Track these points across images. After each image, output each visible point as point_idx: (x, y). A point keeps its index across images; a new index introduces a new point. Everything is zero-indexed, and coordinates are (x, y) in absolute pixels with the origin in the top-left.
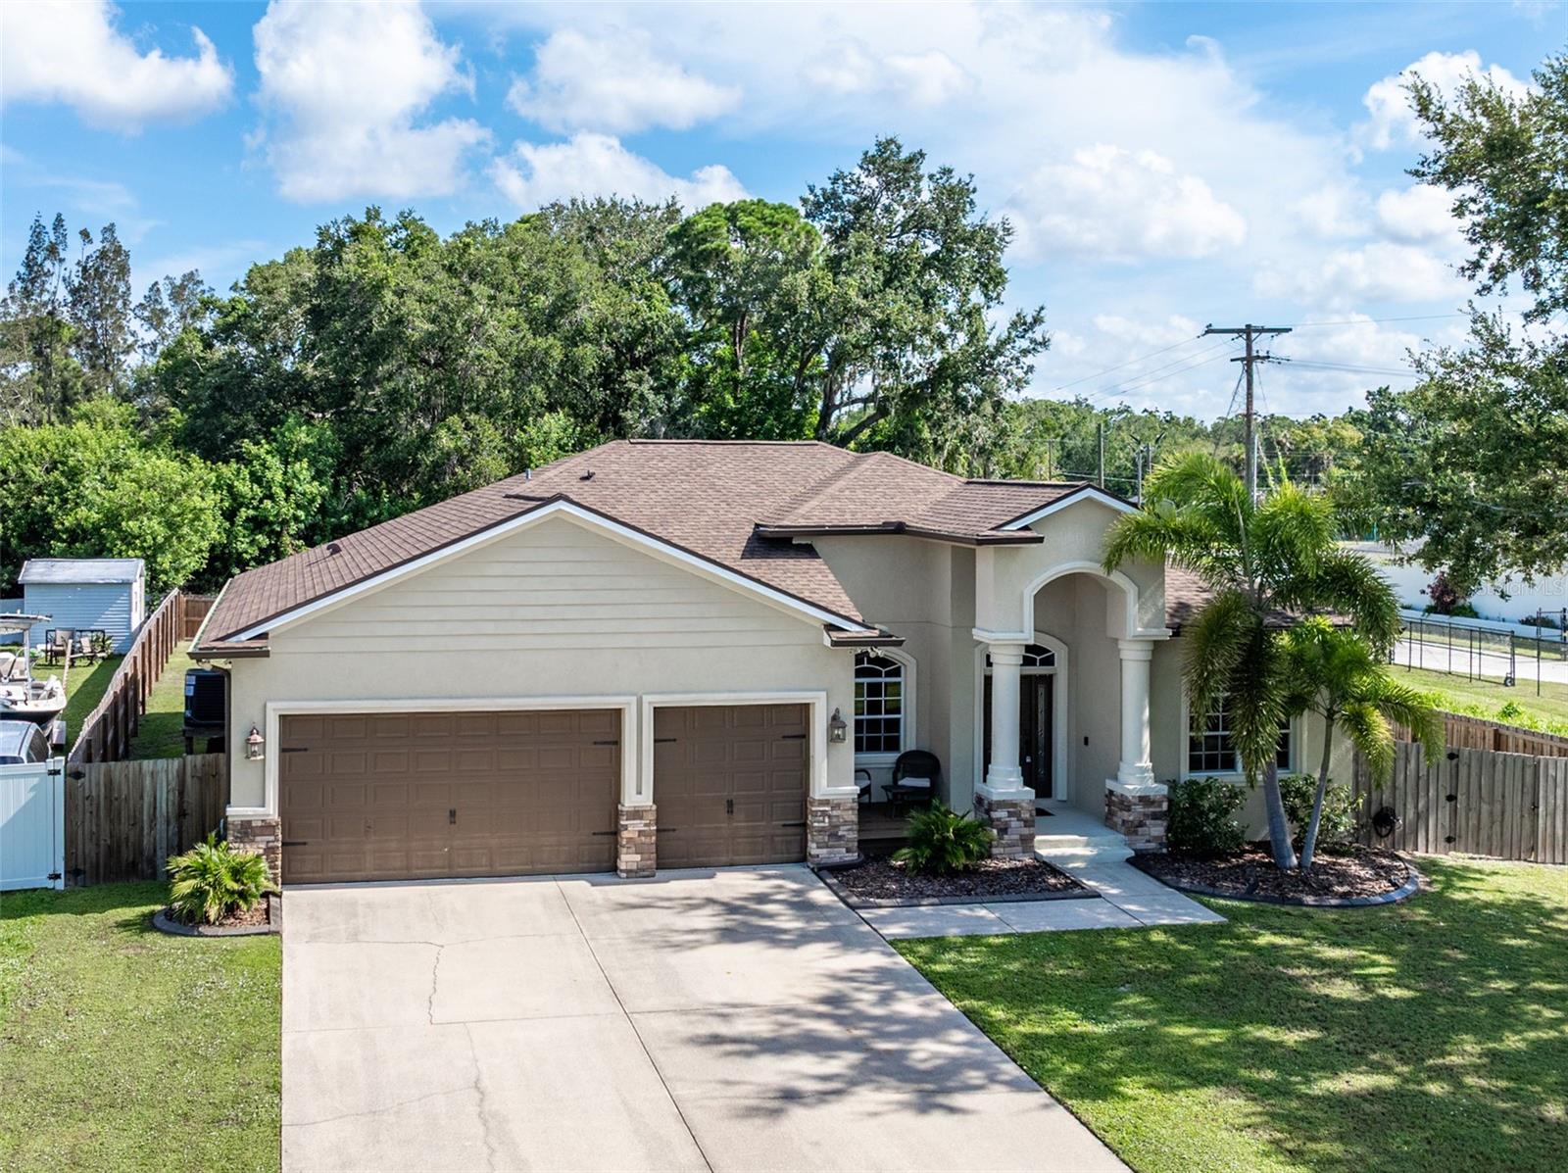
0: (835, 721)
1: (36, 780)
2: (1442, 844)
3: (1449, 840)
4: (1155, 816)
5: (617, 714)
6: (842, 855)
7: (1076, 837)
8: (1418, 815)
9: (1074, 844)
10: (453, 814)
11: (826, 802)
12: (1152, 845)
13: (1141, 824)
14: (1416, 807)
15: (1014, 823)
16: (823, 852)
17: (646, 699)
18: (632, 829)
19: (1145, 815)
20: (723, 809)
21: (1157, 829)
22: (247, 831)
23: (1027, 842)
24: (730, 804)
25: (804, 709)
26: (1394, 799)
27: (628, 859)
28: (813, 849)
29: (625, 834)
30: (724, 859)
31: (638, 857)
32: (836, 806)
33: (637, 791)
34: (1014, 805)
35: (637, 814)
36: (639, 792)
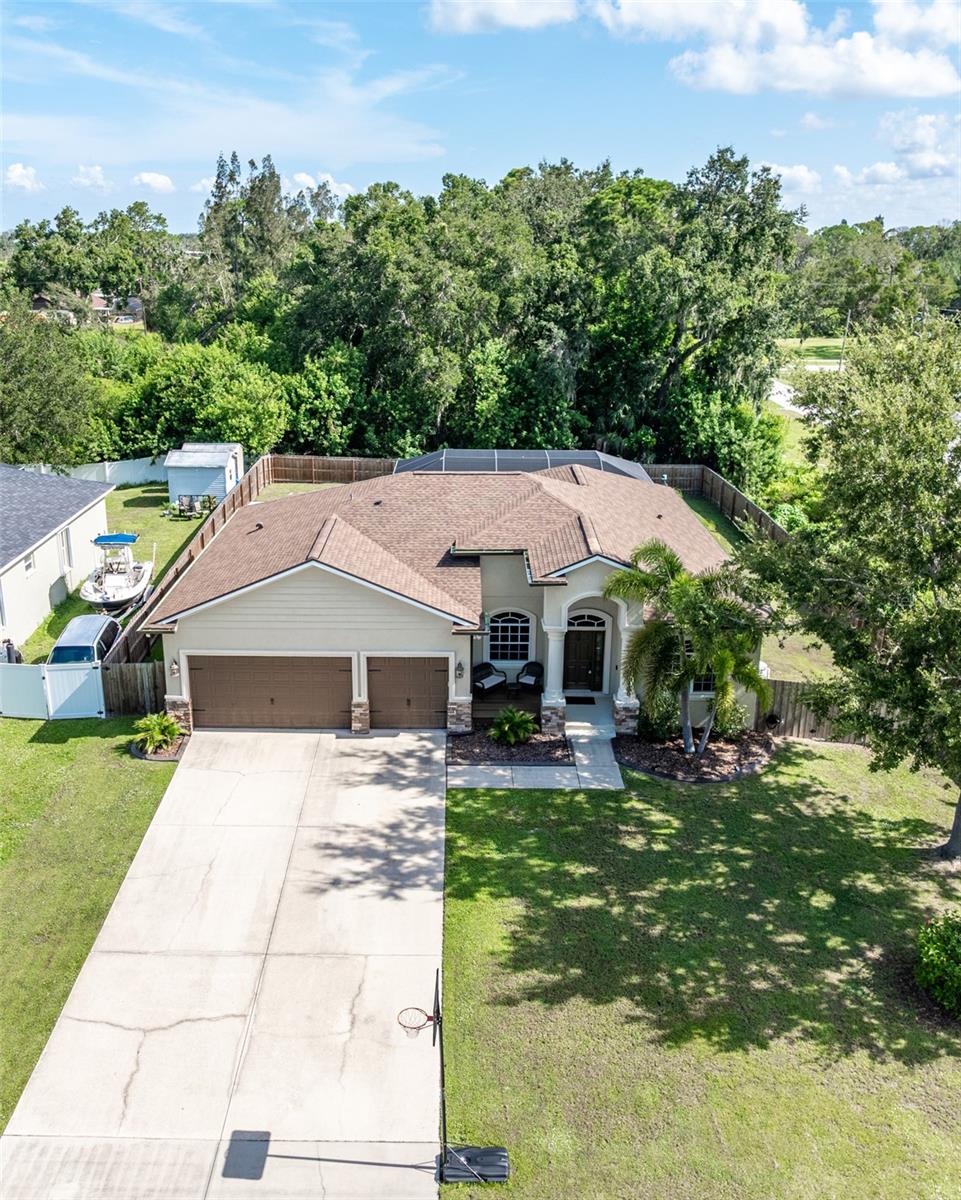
0: (459, 667)
1: (88, 671)
2: (807, 733)
3: (812, 731)
4: (631, 717)
5: (349, 659)
6: (462, 728)
7: (588, 725)
8: (794, 719)
9: (585, 728)
10: (272, 700)
11: (455, 704)
12: (629, 731)
13: (624, 721)
14: (794, 714)
15: (554, 717)
16: (453, 727)
17: (362, 653)
18: (357, 712)
19: (627, 717)
20: (406, 702)
21: (633, 724)
22: (175, 705)
23: (561, 727)
24: (409, 701)
25: (446, 660)
26: (781, 709)
27: (356, 726)
28: (449, 726)
29: (353, 714)
30: (406, 726)
31: (360, 725)
32: (460, 706)
33: (360, 696)
34: (554, 709)
35: (359, 705)
36: (360, 695)
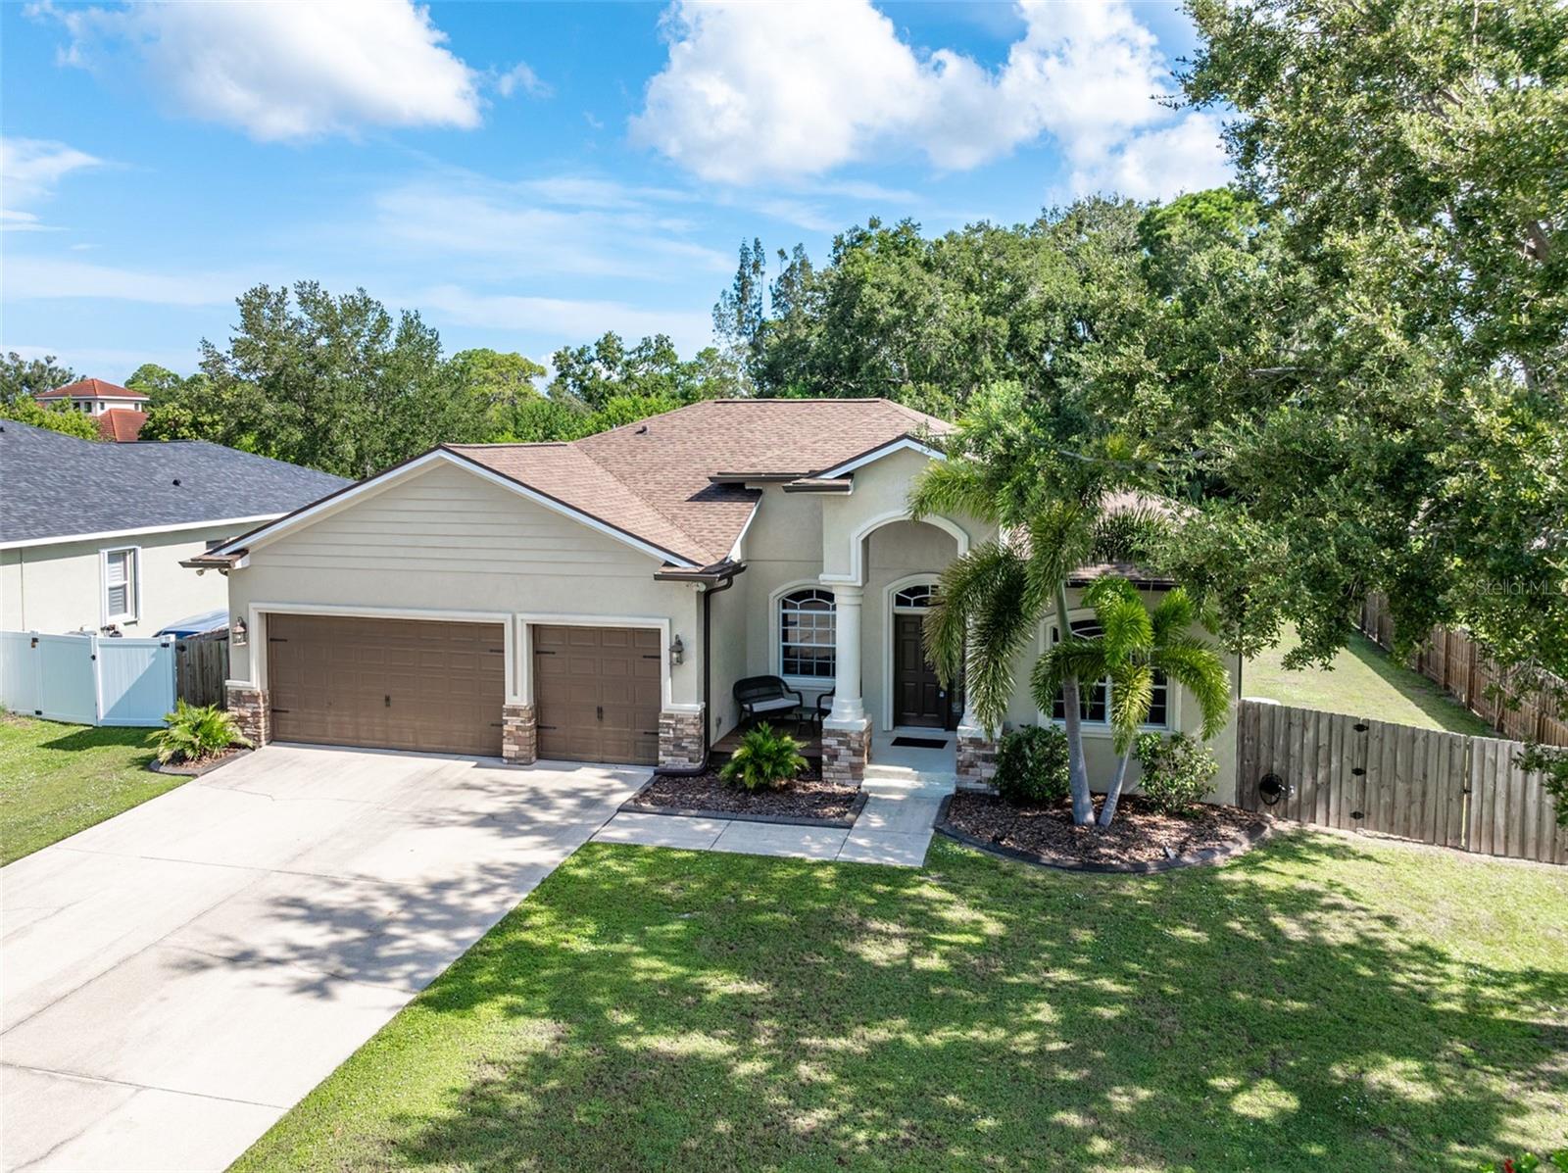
0: (678, 647)
1: (154, 650)
2: (1346, 819)
3: (1356, 815)
4: (986, 759)
5: (500, 627)
6: (683, 763)
7: (909, 770)
8: (1317, 787)
9: (905, 776)
10: (387, 699)
11: (671, 717)
12: (983, 786)
13: (972, 765)
14: (1315, 777)
15: (843, 751)
16: (669, 759)
17: (519, 617)
18: (511, 724)
19: (977, 757)
20: (594, 714)
21: (989, 771)
22: (241, 698)
23: (856, 771)
24: (600, 710)
25: (658, 632)
26: (1288, 766)
27: (510, 748)
28: (661, 758)
29: (505, 727)
30: (596, 756)
31: (516, 748)
32: (680, 721)
33: (518, 693)
34: (845, 735)
35: (515, 712)
36: (515, 694)
